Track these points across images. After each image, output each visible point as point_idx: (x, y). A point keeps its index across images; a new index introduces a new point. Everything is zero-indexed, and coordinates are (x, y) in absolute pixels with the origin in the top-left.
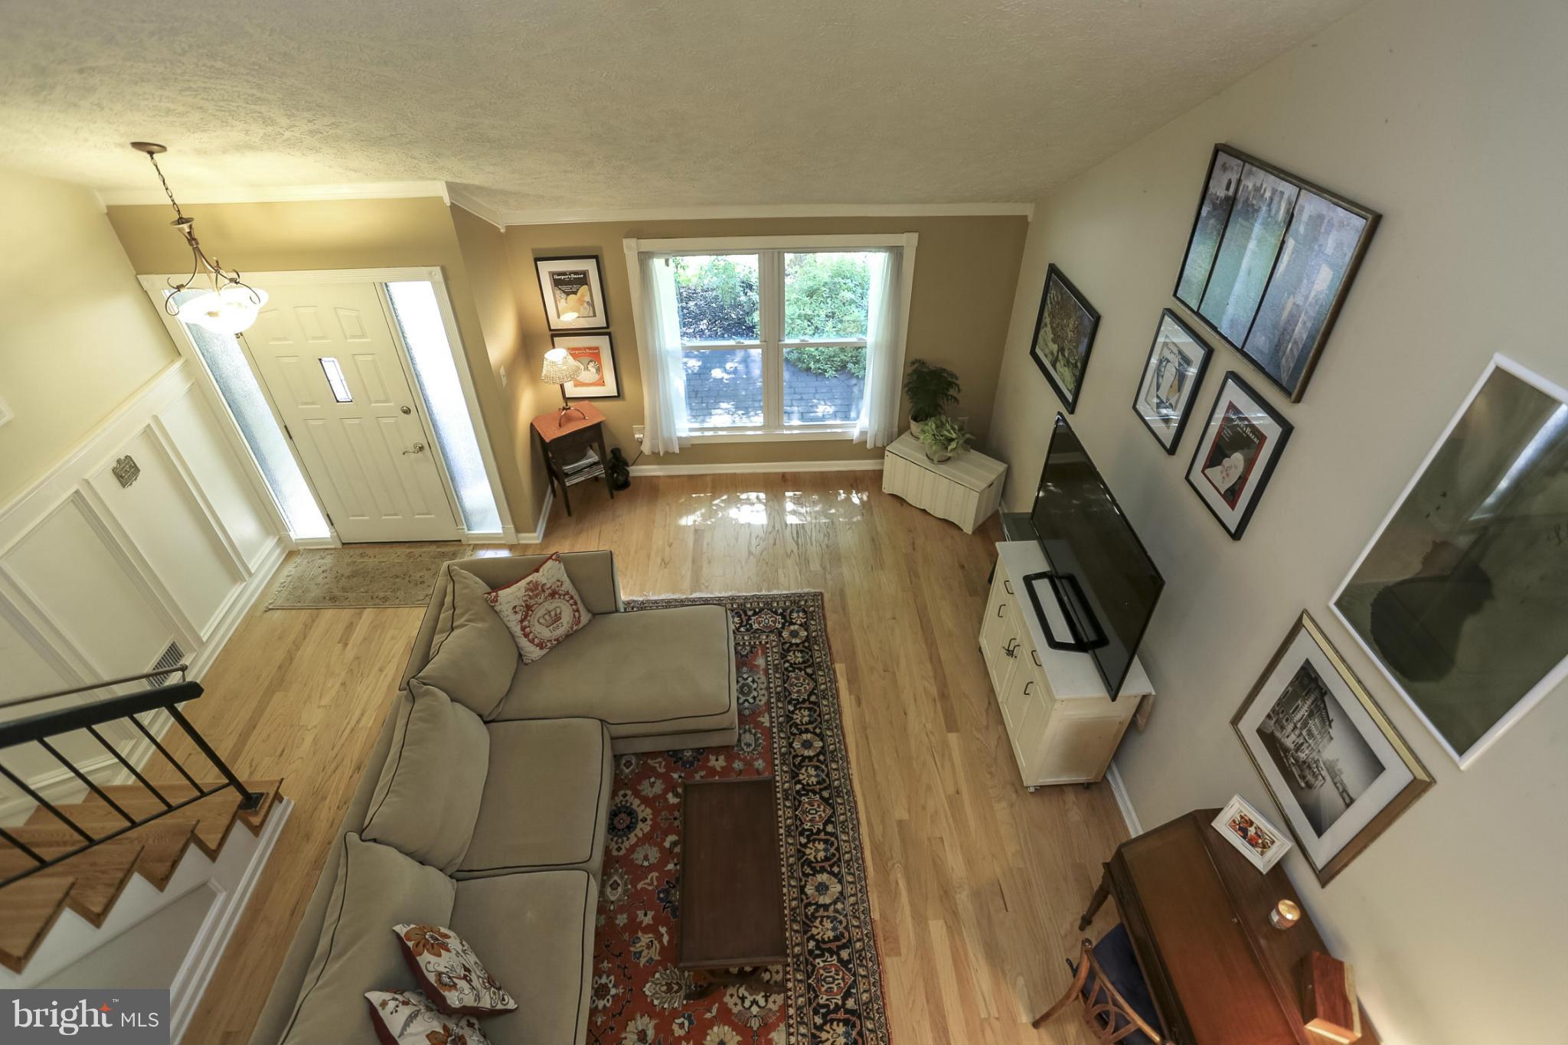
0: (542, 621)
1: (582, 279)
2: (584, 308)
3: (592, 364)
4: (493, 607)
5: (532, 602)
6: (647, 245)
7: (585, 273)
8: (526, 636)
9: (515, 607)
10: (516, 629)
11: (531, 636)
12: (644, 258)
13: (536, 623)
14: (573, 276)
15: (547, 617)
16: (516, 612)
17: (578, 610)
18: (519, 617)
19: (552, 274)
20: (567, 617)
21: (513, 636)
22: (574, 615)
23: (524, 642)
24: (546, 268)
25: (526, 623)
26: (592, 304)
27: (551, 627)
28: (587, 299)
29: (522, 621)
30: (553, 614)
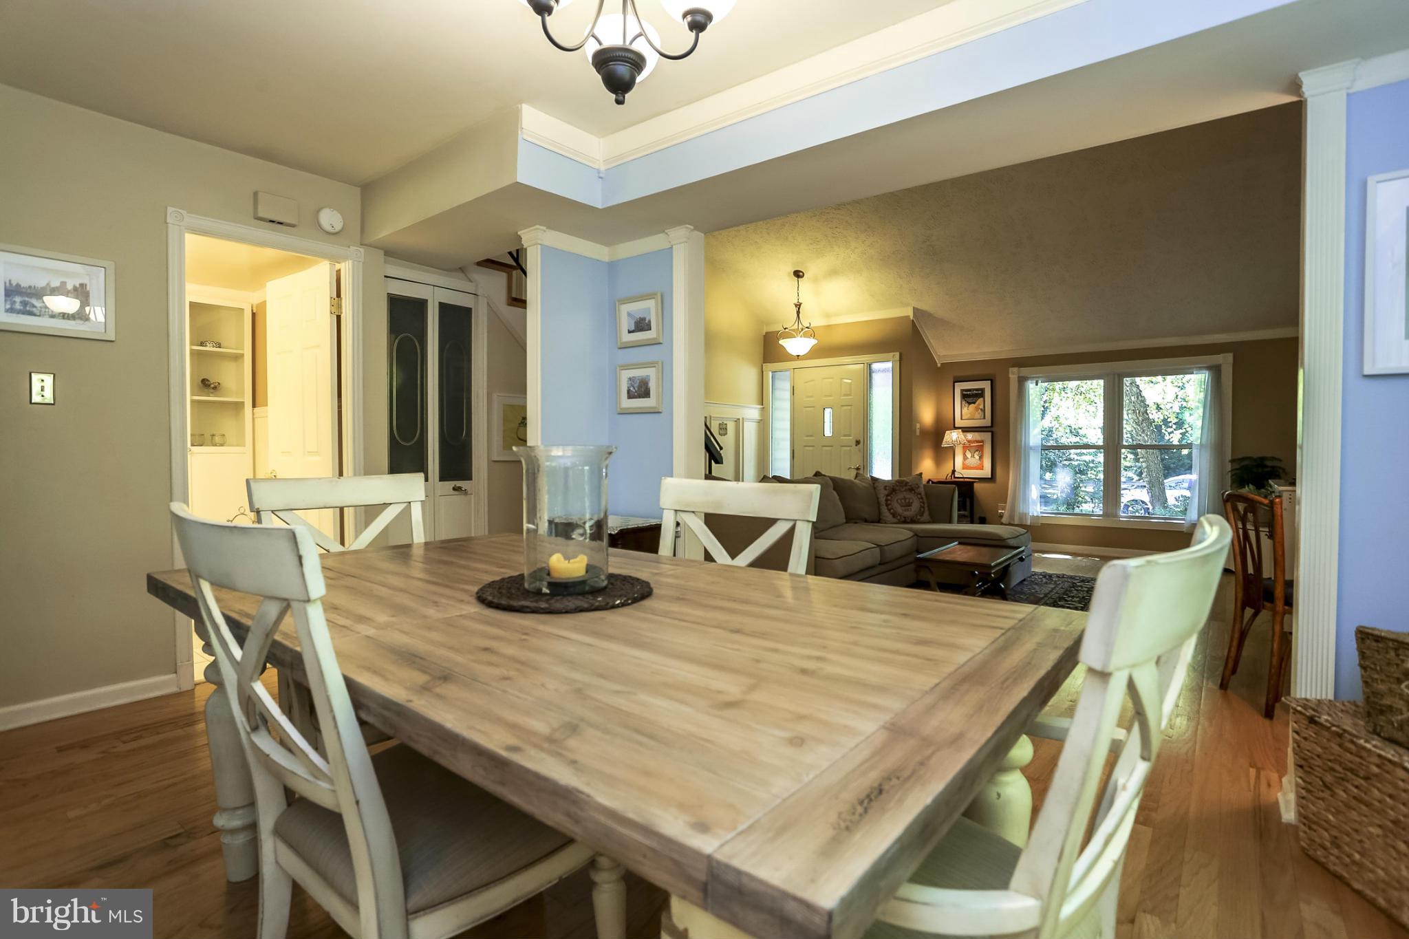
0: (899, 501)
1: (980, 394)
2: (979, 413)
3: (977, 453)
4: (874, 484)
5: (897, 488)
6: (1025, 371)
7: (983, 390)
8: (887, 505)
9: (886, 486)
10: (883, 499)
11: (890, 507)
12: (1022, 381)
13: (895, 501)
14: (975, 392)
15: (903, 501)
16: (886, 489)
17: (924, 507)
18: (886, 492)
19: (962, 391)
20: (916, 506)
21: (879, 503)
22: (920, 510)
23: (884, 510)
24: (959, 387)
25: (889, 498)
26: (984, 411)
27: (903, 508)
28: (982, 407)
29: (887, 495)
30: (907, 501)
